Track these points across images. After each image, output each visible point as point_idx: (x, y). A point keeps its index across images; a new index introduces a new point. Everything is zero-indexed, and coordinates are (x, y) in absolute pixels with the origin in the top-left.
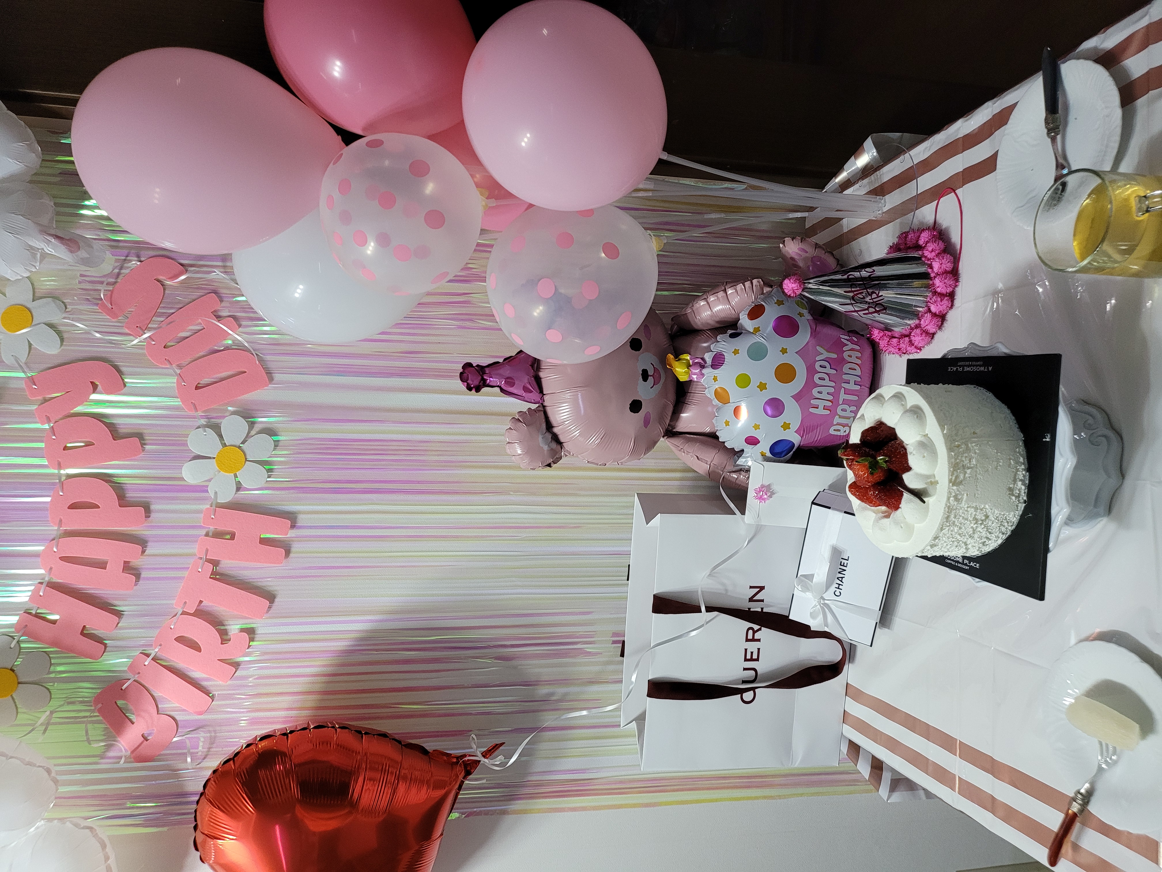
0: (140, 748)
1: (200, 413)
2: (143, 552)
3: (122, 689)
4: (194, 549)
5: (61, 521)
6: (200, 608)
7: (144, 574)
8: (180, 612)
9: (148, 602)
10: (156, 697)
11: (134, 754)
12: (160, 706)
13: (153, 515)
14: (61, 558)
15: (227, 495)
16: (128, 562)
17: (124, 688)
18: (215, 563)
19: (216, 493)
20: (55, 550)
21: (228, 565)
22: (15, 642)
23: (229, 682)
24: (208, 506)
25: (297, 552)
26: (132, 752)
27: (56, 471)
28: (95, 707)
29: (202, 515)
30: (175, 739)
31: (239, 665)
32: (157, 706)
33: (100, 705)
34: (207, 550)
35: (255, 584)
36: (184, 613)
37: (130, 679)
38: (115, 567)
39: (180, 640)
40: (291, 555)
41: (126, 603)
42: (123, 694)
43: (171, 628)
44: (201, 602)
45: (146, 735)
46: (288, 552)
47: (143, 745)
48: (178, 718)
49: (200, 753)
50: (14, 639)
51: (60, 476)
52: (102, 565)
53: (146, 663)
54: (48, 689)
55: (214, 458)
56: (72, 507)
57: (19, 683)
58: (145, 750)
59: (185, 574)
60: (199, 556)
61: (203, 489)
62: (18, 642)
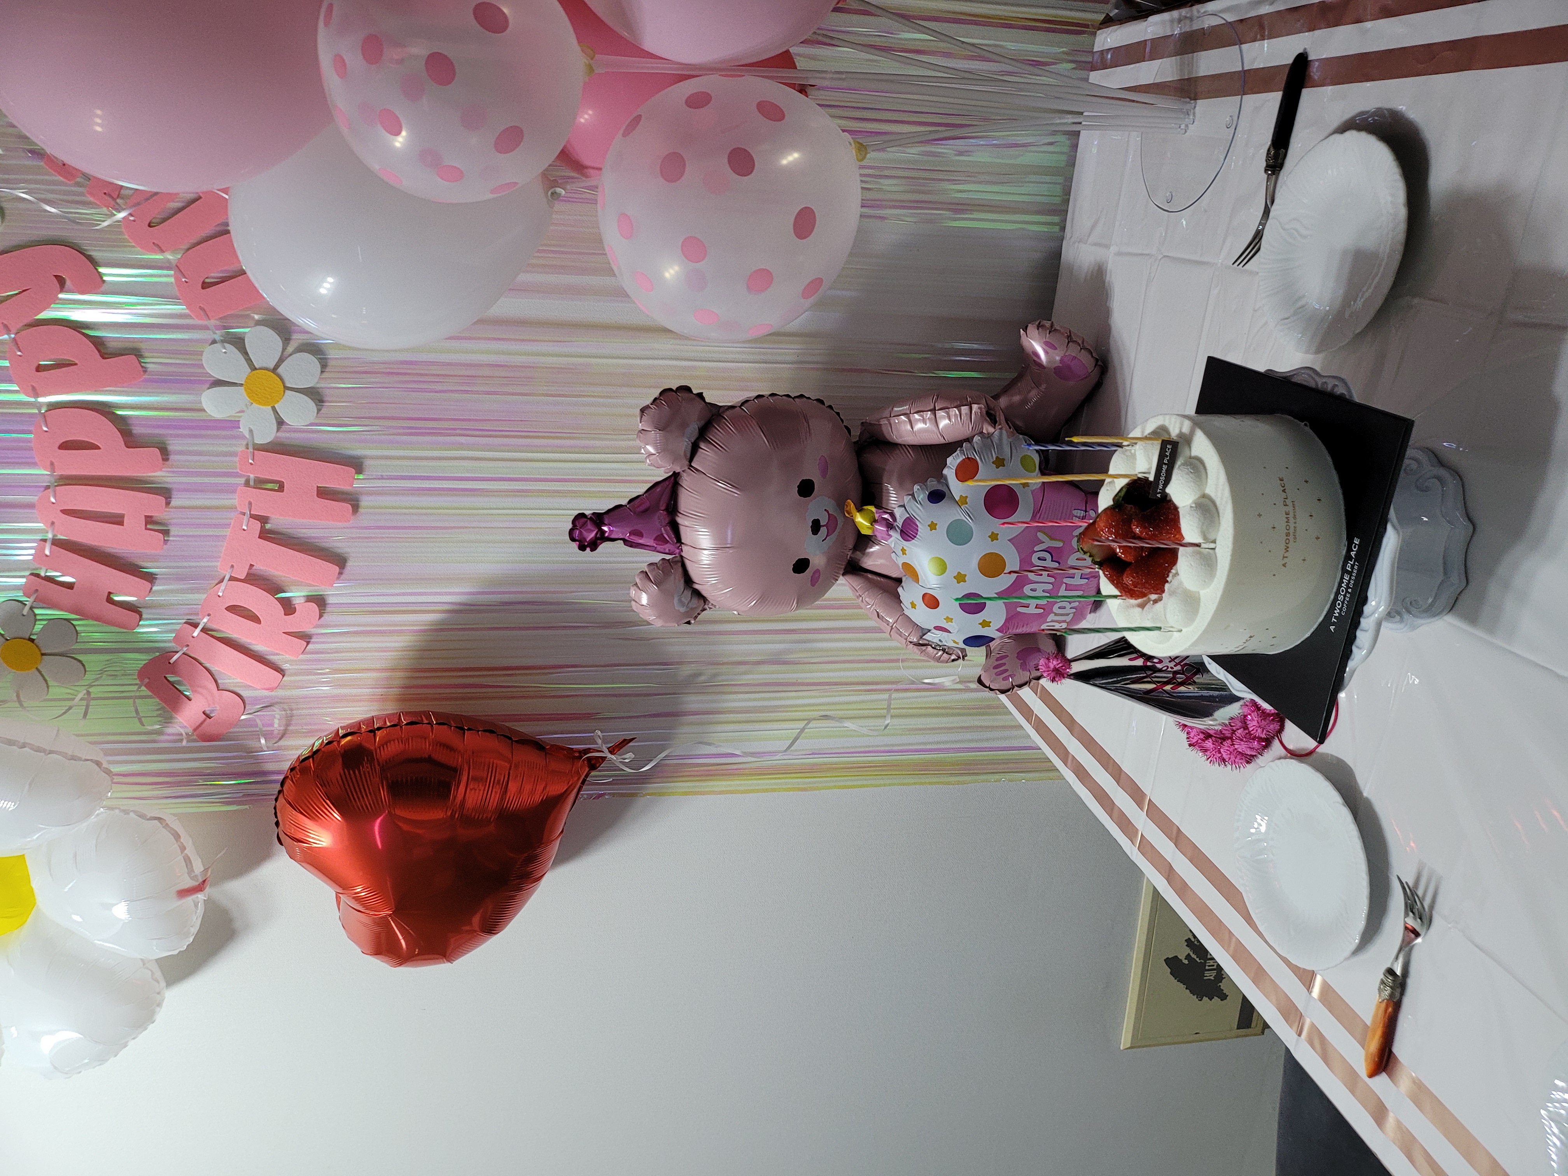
0: (203, 725)
1: (213, 322)
2: (168, 503)
3: (170, 663)
4: (233, 500)
5: (52, 464)
6: (252, 571)
7: (174, 531)
8: (227, 578)
9: (186, 564)
10: (214, 672)
11: (197, 731)
12: (219, 681)
13: (172, 457)
14: (64, 512)
15: (266, 434)
16: (151, 517)
17: (172, 661)
18: (263, 520)
19: (251, 431)
20: (53, 500)
21: (279, 521)
22: (27, 609)
23: (302, 657)
24: (244, 448)
25: (367, 507)
26: (195, 730)
27: (33, 400)
28: (141, 681)
29: (237, 459)
30: (243, 717)
31: (311, 638)
32: (216, 681)
33: (147, 680)
34: (250, 504)
35: (317, 544)
36: (232, 579)
37: (177, 652)
38: (134, 523)
39: (232, 609)
40: (361, 510)
41: (156, 564)
42: (173, 668)
43: (219, 596)
44: (252, 565)
45: (208, 712)
46: (356, 508)
47: (206, 723)
48: (244, 693)
49: (276, 732)
50: (26, 605)
51: (39, 406)
52: (117, 520)
53: (195, 634)
54: (80, 661)
55: (241, 385)
56: (65, 446)
57: (43, 654)
58: (209, 727)
59: (227, 532)
60: (239, 509)
61: (233, 424)
62: (31, 608)
